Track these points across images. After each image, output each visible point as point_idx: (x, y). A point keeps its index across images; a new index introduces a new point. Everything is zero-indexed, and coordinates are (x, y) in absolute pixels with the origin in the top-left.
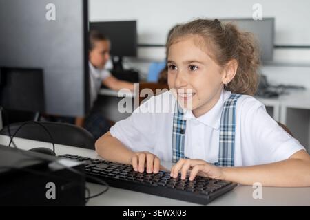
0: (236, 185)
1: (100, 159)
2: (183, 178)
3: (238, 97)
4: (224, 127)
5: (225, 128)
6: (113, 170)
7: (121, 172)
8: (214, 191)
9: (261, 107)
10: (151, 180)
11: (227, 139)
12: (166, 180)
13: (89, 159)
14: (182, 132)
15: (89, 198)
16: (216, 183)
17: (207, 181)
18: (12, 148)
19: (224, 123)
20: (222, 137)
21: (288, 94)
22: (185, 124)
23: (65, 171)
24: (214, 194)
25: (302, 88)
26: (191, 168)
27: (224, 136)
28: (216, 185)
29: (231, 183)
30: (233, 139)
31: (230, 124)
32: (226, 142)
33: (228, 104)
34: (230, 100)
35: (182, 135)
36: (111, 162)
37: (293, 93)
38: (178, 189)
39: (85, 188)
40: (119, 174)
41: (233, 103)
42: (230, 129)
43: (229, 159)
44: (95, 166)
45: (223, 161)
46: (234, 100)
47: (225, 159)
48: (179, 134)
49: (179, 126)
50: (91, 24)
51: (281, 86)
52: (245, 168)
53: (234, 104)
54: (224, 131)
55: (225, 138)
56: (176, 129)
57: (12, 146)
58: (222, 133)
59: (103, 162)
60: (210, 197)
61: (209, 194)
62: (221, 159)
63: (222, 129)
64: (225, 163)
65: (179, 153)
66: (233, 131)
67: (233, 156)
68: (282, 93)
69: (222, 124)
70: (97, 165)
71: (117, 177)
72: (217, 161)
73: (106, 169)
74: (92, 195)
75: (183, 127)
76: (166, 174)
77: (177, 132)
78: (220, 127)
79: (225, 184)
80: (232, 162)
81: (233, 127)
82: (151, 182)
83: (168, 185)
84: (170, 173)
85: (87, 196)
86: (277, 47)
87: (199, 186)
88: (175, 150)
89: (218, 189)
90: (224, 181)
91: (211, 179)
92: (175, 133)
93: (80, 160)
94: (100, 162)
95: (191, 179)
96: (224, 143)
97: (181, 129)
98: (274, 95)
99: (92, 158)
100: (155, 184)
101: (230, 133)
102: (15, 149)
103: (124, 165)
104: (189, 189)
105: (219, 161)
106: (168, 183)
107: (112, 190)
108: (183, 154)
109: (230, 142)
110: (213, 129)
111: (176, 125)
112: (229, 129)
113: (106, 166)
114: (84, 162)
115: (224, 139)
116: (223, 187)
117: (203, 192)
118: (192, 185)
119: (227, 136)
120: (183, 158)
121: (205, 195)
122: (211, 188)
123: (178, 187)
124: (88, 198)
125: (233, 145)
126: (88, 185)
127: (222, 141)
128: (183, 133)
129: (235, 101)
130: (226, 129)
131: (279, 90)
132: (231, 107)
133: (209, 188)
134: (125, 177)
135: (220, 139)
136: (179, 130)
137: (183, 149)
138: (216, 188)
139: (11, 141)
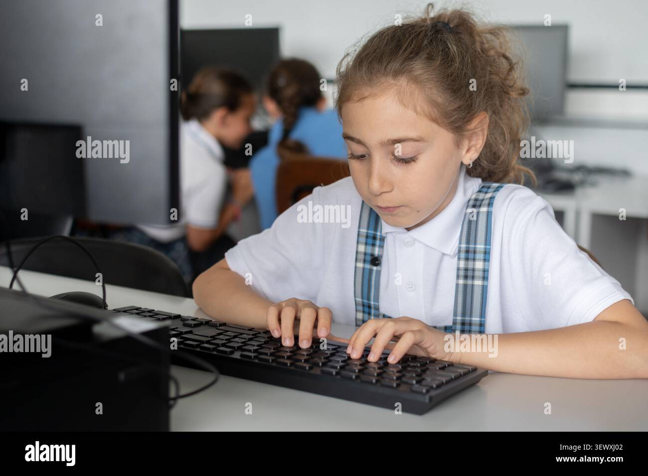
0: (486, 373)
1: (202, 317)
2: (373, 358)
3: (497, 189)
4: (467, 252)
5: (469, 254)
6: (229, 341)
7: (245, 344)
8: (439, 386)
9: (545, 209)
10: (306, 361)
11: (473, 278)
12: (338, 361)
13: (178, 317)
14: (375, 261)
15: (179, 397)
16: (443, 368)
17: (424, 365)
18: (16, 293)
19: (468, 242)
20: (462, 273)
21: (594, 185)
22: (381, 247)
23: (128, 341)
24: (439, 391)
25: (624, 174)
26: (396, 338)
27: (466, 270)
28: (442, 372)
29: (475, 370)
30: (485, 278)
31: (480, 247)
32: (469, 282)
33: (476, 204)
34: (481, 196)
35: (375, 268)
36: (224, 324)
37: (605, 182)
38: (363, 382)
39: (168, 378)
40: (240, 348)
41: (486, 202)
42: (480, 256)
43: (476, 319)
44: (190, 332)
45: (463, 324)
46: (489, 195)
47: (467, 319)
48: (368, 266)
49: (369, 249)
50: (185, 33)
51: (580, 168)
52: (507, 336)
53: (490, 204)
54: (467, 259)
55: (467, 274)
56: (361, 257)
57: (16, 287)
58: (462, 264)
59: (208, 323)
60: (431, 399)
61: (428, 391)
62: (459, 318)
63: (463, 255)
64: (467, 328)
65: (369, 307)
66: (486, 260)
67: (483, 314)
68: (582, 183)
69: (464, 246)
70: (195, 331)
71: (237, 355)
72: (450, 323)
73: (213, 337)
74: (183, 392)
75: (377, 251)
76: (338, 349)
77: (365, 261)
78: (459, 251)
79: (462, 371)
80: (482, 325)
81: (487, 253)
82: (307, 366)
83: (344, 372)
84: (346, 348)
85: (173, 394)
86: (574, 86)
87: (408, 375)
88: (359, 300)
89: (448, 382)
90: (461, 365)
91: (434, 361)
92: (360, 265)
93: (159, 320)
94: (199, 324)
95: (392, 360)
96: (465, 286)
97: (372, 255)
98: (566, 188)
99: (184, 314)
100: (317, 371)
101: (479, 265)
102: (23, 295)
103: (251, 330)
104: (386, 382)
105: (455, 323)
106: (342, 368)
107: (226, 381)
108: (377, 309)
109: (478, 282)
110: (444, 254)
111: (362, 248)
112: (478, 256)
113: (212, 332)
114: (168, 323)
115: (466, 277)
116: (457, 378)
117: (417, 387)
118: (393, 373)
119: (474, 270)
120: (377, 316)
121: (421, 393)
122: (433, 379)
123: (364, 377)
124: (175, 399)
125: (484, 289)
126: (176, 372)
127: (461, 282)
128: (377, 265)
129: (492, 198)
130: (471, 256)
131: (576, 177)
132: (484, 209)
133: (428, 379)
134: (252, 355)
135: (458, 277)
136: (369, 258)
137: (377, 299)
138: (444, 380)
139: (15, 277)
